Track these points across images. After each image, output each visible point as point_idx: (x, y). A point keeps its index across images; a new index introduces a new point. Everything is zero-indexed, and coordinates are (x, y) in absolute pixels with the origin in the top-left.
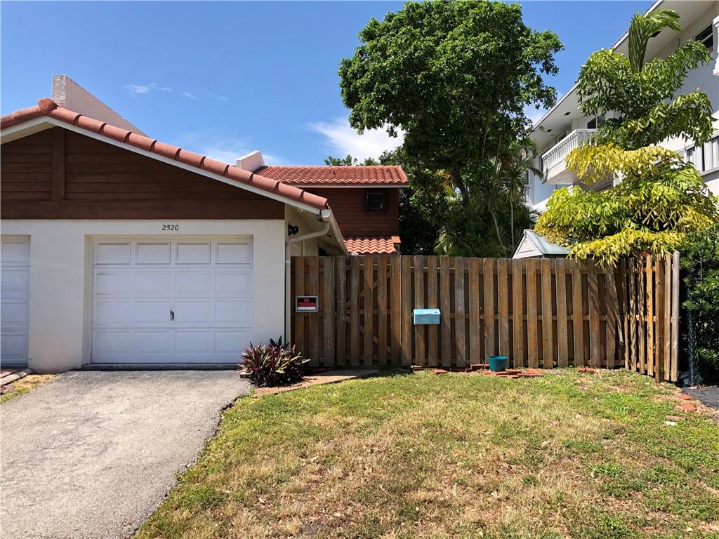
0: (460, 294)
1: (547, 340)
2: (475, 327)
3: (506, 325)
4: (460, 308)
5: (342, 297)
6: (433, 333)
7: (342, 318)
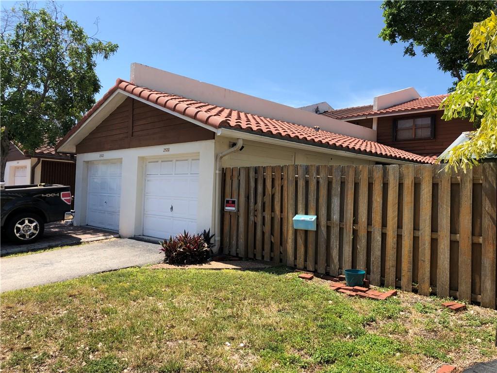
0: (336, 202)
1: (424, 261)
2: (348, 237)
3: (379, 238)
4: (336, 217)
5: (252, 200)
6: (311, 238)
7: (252, 218)
